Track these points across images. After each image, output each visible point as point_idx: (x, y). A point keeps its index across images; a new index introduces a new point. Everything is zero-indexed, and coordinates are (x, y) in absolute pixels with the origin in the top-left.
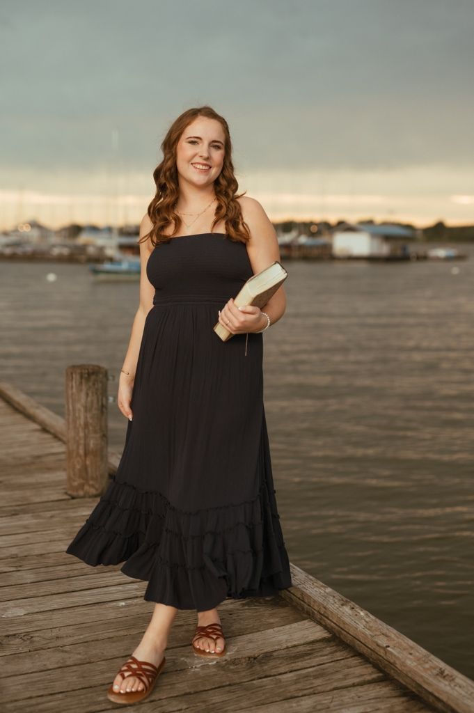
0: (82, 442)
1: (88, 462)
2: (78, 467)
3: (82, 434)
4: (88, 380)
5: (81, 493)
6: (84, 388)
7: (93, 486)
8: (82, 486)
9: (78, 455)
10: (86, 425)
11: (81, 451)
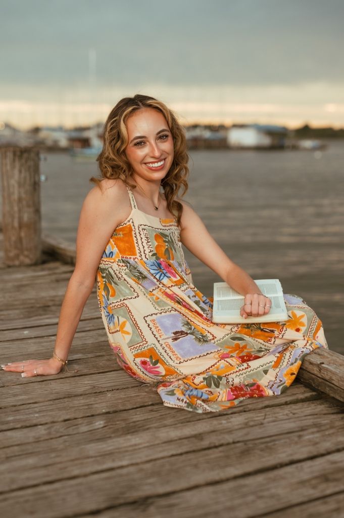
0: (16, 215)
1: (23, 234)
2: (13, 238)
3: (16, 209)
4: (21, 157)
5: (17, 263)
6: (17, 164)
7: (27, 256)
8: (17, 256)
9: (13, 227)
10: (20, 200)
11: (16, 224)
